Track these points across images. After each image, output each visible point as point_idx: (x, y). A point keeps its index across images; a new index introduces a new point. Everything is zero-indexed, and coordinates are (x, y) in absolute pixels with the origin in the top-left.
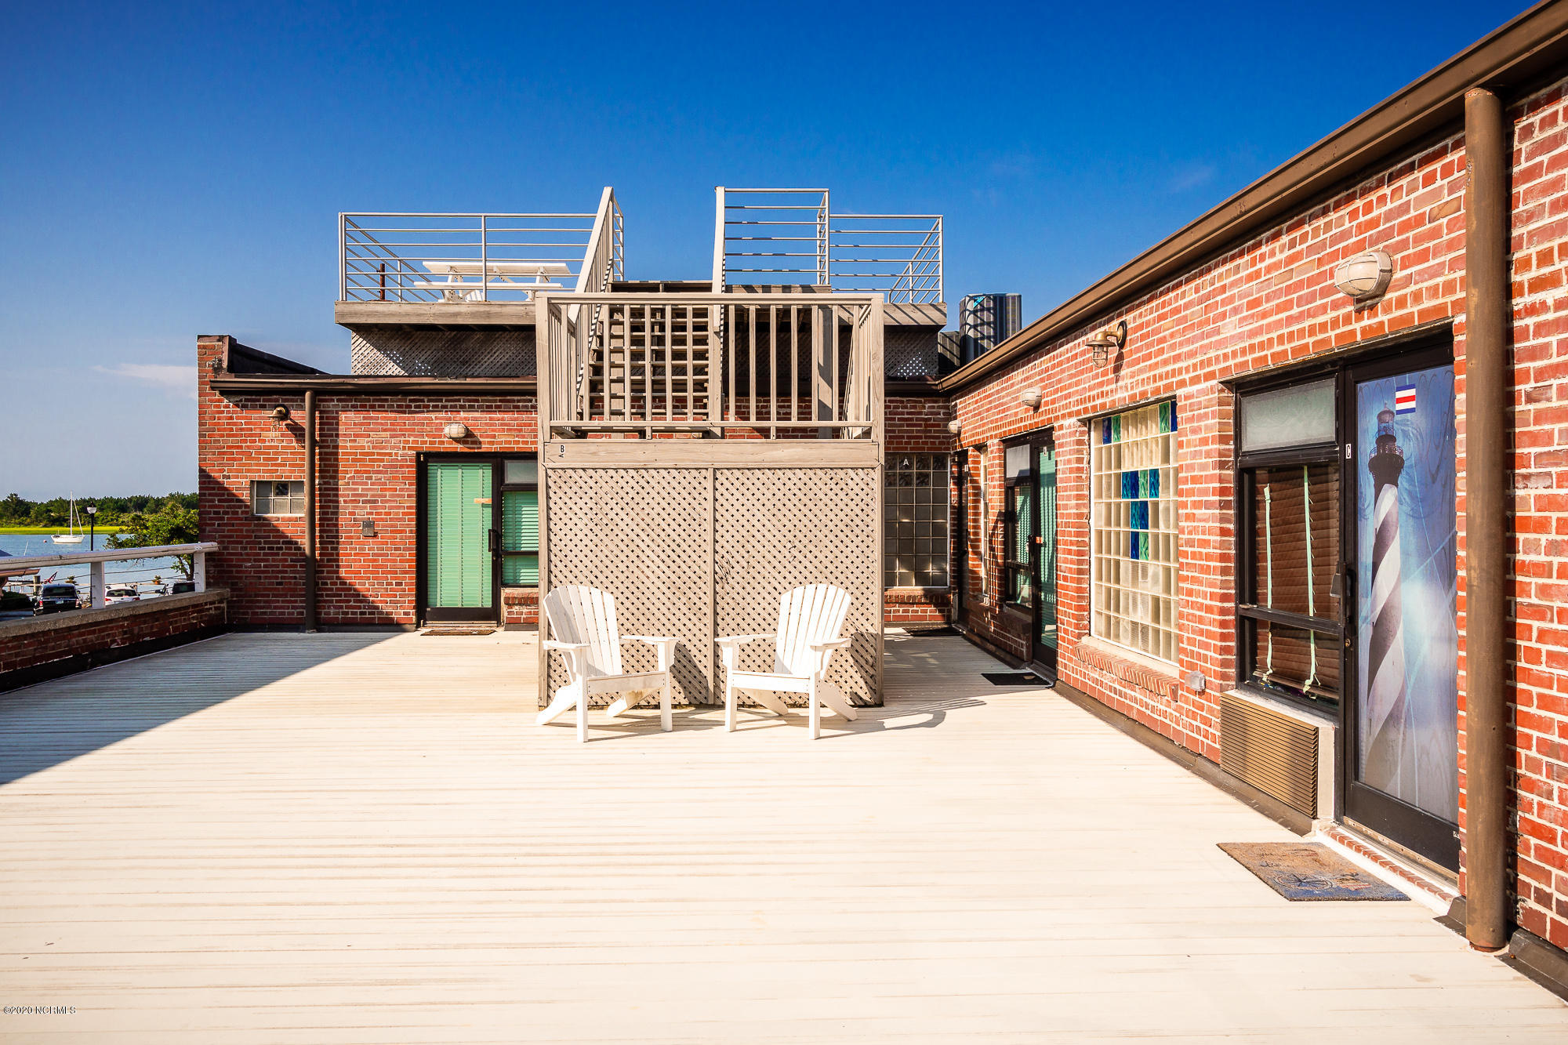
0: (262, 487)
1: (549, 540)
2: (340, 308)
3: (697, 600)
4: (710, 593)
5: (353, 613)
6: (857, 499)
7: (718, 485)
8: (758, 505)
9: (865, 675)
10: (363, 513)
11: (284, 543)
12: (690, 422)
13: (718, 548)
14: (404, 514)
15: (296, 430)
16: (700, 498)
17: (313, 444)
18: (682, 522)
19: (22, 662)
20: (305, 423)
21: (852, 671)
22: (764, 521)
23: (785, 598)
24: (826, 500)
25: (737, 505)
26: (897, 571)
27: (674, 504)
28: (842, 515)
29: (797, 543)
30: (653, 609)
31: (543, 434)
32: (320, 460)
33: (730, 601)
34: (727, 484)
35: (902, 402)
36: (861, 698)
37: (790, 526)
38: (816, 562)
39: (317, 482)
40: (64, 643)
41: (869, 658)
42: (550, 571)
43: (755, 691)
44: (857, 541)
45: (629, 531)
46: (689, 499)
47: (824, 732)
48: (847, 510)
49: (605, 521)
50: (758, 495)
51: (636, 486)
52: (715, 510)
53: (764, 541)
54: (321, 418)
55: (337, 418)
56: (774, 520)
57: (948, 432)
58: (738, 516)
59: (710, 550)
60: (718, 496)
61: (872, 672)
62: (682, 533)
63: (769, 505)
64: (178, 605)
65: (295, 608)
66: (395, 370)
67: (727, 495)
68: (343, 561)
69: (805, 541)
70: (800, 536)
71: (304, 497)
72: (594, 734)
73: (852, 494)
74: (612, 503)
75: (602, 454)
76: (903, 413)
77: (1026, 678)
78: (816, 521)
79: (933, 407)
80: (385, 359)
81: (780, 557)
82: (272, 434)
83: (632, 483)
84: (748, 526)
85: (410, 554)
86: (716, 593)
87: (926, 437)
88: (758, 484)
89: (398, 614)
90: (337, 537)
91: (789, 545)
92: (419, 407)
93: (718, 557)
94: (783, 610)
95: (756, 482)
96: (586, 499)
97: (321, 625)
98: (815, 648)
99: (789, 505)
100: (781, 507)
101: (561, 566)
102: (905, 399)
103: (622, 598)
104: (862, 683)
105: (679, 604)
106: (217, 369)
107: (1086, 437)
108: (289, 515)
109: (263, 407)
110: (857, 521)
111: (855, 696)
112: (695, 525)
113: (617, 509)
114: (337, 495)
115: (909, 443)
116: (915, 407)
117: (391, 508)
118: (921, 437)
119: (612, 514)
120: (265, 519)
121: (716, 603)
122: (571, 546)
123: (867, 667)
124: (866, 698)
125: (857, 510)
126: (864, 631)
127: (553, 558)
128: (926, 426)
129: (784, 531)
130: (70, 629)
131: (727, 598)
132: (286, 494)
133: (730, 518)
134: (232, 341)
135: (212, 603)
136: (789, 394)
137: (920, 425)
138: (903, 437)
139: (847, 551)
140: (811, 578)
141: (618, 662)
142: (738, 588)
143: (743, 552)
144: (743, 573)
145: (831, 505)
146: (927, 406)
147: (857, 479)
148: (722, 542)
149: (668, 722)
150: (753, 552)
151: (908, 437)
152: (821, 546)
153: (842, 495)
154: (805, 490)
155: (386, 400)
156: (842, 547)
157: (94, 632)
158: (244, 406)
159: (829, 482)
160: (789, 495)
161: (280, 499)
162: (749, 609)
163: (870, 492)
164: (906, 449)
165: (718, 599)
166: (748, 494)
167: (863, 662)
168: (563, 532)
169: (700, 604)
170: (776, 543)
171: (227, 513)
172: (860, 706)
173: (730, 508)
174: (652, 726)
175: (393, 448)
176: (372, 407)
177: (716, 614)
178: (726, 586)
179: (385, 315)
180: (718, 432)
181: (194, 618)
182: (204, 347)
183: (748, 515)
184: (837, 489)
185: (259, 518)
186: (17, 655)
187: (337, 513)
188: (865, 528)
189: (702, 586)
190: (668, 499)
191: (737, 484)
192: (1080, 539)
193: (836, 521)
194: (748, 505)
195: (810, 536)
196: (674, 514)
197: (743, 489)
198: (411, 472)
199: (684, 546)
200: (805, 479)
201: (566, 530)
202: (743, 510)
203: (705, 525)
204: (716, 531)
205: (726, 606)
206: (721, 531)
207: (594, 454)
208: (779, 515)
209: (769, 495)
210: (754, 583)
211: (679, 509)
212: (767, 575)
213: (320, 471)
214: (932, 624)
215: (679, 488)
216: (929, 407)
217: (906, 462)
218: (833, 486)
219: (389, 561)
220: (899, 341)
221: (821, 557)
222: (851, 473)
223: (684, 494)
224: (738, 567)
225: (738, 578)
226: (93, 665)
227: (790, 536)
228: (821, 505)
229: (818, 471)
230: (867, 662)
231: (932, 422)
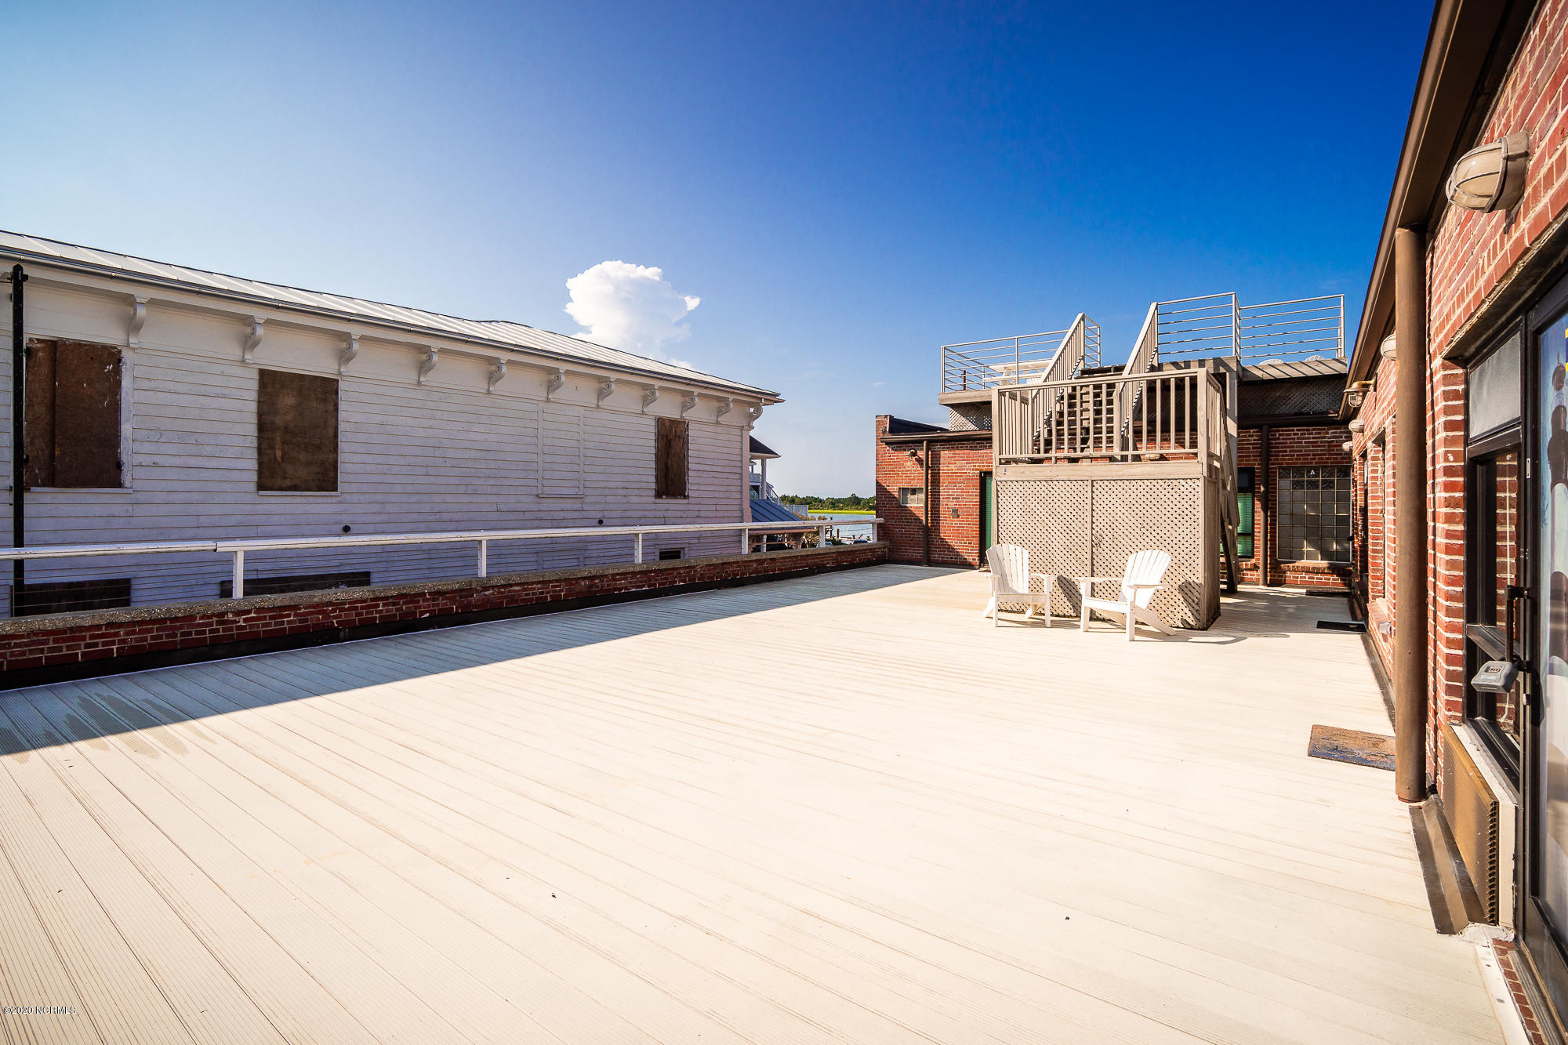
0: (904, 491)
1: (998, 519)
2: (942, 396)
3: (1081, 556)
4: (1089, 552)
5: (947, 558)
6: (1187, 499)
7: (1094, 490)
8: (1120, 502)
9: (1192, 609)
10: (952, 504)
11: (914, 519)
12: (1104, 452)
13: (1094, 526)
14: (973, 505)
15: (920, 461)
16: (1083, 498)
17: (928, 468)
18: (1073, 511)
19: (785, 569)
20: (924, 458)
21: (1182, 606)
22: (1124, 511)
23: (1131, 558)
24: (1164, 498)
25: (1107, 502)
26: (1305, 549)
27: (1068, 501)
28: (1176, 508)
29: (1145, 525)
30: (1056, 560)
31: (996, 463)
32: (931, 476)
33: (1102, 558)
34: (1100, 489)
35: (1309, 430)
36: (1189, 624)
37: (1140, 514)
38: (1158, 537)
39: (929, 488)
40: (805, 562)
41: (1195, 599)
42: (998, 536)
43: (1103, 611)
44: (1187, 525)
45: (1042, 516)
46: (1077, 498)
47: (1137, 638)
48: (1179, 505)
49: (1028, 510)
50: (1120, 495)
51: (1046, 490)
52: (1093, 504)
53: (1123, 523)
54: (932, 455)
55: (939, 454)
56: (1130, 511)
57: (1342, 450)
58: (1107, 508)
59: (1089, 528)
60: (1094, 496)
61: (1197, 608)
62: (1073, 517)
63: (1127, 502)
64: (861, 548)
65: (918, 554)
66: (973, 427)
67: (1100, 495)
68: (942, 529)
69: (1151, 524)
70: (1147, 521)
71: (922, 496)
72: (1001, 623)
73: (1183, 495)
74: (1032, 500)
75: (1027, 473)
76: (1309, 438)
77: (1351, 626)
78: (1158, 512)
79: (1336, 433)
80: (967, 422)
81: (1134, 533)
82: (909, 464)
83: (1044, 489)
84: (1113, 514)
85: (976, 528)
86: (1093, 553)
87: (1329, 454)
88: (1120, 489)
89: (970, 559)
90: (939, 517)
91: (1140, 526)
92: (981, 447)
93: (1094, 532)
94: (1129, 565)
95: (1119, 488)
96: (1018, 497)
97: (930, 563)
98: (1131, 587)
99: (1140, 502)
100: (1135, 503)
101: (1004, 534)
102: (1311, 428)
103: (1032, 553)
104: (1189, 614)
105: (1071, 558)
106: (884, 432)
107: (1381, 455)
108: (916, 505)
109: (905, 450)
110: (1187, 512)
111: (1184, 621)
112: (1080, 513)
113: (1035, 503)
114: (939, 495)
115: (1314, 459)
116: (1320, 433)
117: (966, 502)
118: (1325, 455)
119: (1032, 506)
120: (906, 507)
121: (1093, 559)
122: (1010, 523)
123: (1194, 605)
124: (1193, 623)
125: (1187, 505)
126: (1191, 581)
127: (1000, 529)
128: (1328, 446)
129: (1137, 517)
130: (807, 556)
131: (1100, 556)
132: (915, 494)
133: (1102, 509)
134: (891, 417)
135: (880, 548)
136: (1184, 430)
137: (1324, 446)
138: (1309, 455)
139: (1180, 531)
140: (1147, 546)
141: (1027, 585)
142: (1107, 550)
143: (1110, 529)
144: (1110, 542)
145: (1168, 502)
146: (1330, 432)
147: (1186, 486)
148: (1097, 523)
149: (1048, 624)
150: (1116, 529)
151: (1313, 455)
152: (1161, 527)
153: (1176, 496)
154: (1151, 492)
155: (964, 444)
156: (1176, 528)
157: (818, 558)
158: (896, 450)
159: (1167, 487)
160: (1140, 495)
161: (913, 497)
162: (1113, 563)
163: (1196, 494)
164: (1312, 463)
165: (1094, 556)
166: (1113, 495)
167: (1191, 601)
168: (1006, 516)
169: (1083, 559)
170: (1132, 525)
171: (887, 504)
172: (1188, 629)
173: (1102, 503)
174: (1041, 624)
175: (967, 470)
176: (957, 448)
177: (1093, 565)
178: (1099, 549)
179: (963, 398)
180: (1119, 458)
181: (869, 555)
182: (879, 421)
183: (1113, 508)
184: (1172, 492)
185: (902, 507)
186: (783, 565)
187: (939, 504)
188: (1192, 517)
189: (1084, 548)
190: (1065, 498)
191: (1107, 489)
192: (1374, 528)
193: (1172, 512)
194: (1113, 501)
195: (1154, 521)
196: (1068, 507)
197: (1110, 492)
198: (977, 482)
199: (1074, 525)
200: (1151, 486)
201: (1007, 514)
202: (1110, 505)
203: (1087, 513)
204: (1093, 516)
205: (1099, 561)
206: (1097, 517)
207: (1023, 473)
208: (1134, 508)
209: (1127, 495)
210: (1117, 548)
211: (1071, 504)
212: (1125, 544)
213: (931, 482)
214: (1334, 589)
215: (1071, 492)
216: (1332, 433)
217: (1313, 472)
218: (1170, 490)
219: (965, 530)
220: (1311, 387)
221: (1161, 534)
222: (1182, 482)
223: (1074, 495)
224: (1107, 538)
225: (1107, 544)
226: (818, 573)
227: (1140, 521)
228: (1161, 502)
229: (1160, 481)
230: (1193, 601)
231: (1335, 443)
